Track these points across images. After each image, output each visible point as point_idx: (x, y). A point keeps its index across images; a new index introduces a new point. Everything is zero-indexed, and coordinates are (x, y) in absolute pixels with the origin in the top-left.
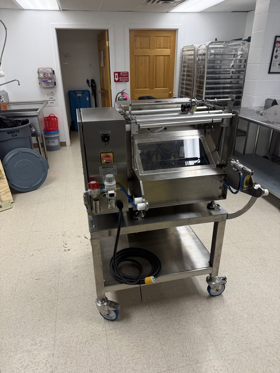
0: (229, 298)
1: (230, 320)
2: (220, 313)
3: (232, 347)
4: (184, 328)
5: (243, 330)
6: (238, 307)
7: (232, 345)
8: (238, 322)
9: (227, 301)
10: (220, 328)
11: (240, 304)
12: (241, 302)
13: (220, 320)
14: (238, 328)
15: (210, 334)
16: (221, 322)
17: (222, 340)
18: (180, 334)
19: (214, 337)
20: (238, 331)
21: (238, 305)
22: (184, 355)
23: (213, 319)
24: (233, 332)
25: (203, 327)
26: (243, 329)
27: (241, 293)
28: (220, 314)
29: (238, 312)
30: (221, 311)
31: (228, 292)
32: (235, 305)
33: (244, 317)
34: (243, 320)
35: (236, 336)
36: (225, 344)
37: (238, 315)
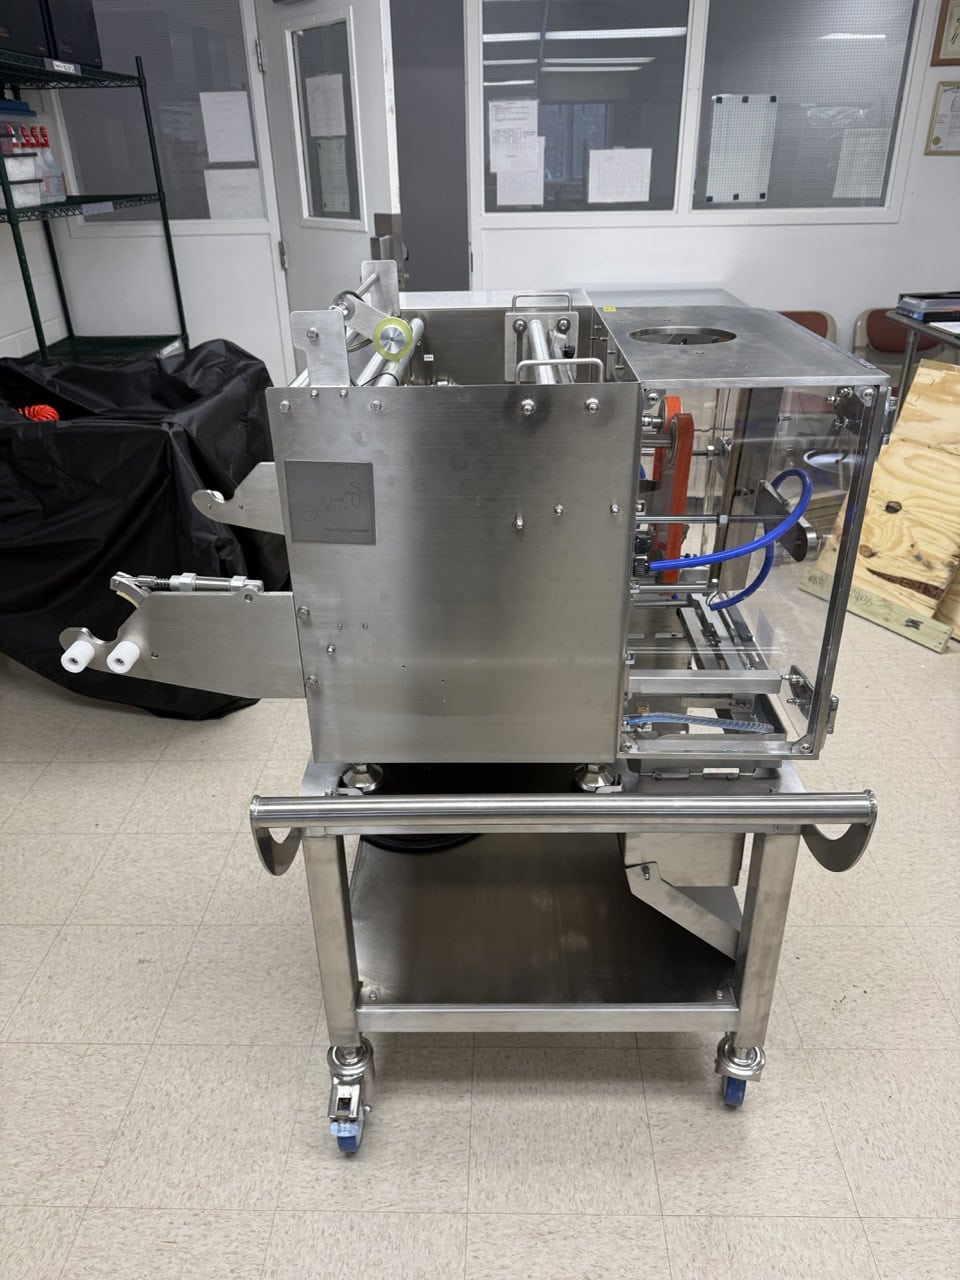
0: (317, 1179)
1: (236, 1130)
2: (274, 1108)
3: (157, 1086)
4: (279, 987)
5: (180, 1152)
6: (266, 1187)
7: (161, 1089)
8: (214, 1152)
9: (307, 1162)
10: (227, 1084)
11: (274, 1203)
12: (277, 1217)
13: (251, 1095)
14: (195, 1138)
15: (227, 1047)
16: (243, 1096)
17: (193, 1070)
18: (269, 974)
19: (212, 1053)
20: (188, 1133)
21: (274, 1195)
22: (212, 964)
23: (263, 1078)
24: (194, 1116)
25: (256, 1036)
26: (186, 1153)
27: (321, 1246)
28: (271, 1106)
29: (247, 1173)
30: (278, 1118)
31: (345, 1188)
32: (280, 1183)
33: (219, 1185)
34: (211, 1173)
35: (179, 1117)
36: (177, 1070)
37: (236, 1166)
